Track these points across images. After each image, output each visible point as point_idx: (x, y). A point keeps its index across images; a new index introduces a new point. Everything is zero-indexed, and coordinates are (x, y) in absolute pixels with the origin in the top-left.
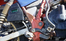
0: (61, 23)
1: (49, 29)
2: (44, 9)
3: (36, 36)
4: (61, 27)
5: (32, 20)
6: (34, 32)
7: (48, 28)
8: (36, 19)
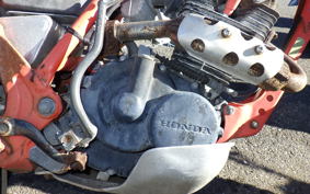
0: (121, 125)
1: (69, 138)
2: (87, 40)
3: (12, 152)
4: (118, 138)
5: (15, 79)
6: (7, 134)
7: (66, 134)
8: (32, 80)
